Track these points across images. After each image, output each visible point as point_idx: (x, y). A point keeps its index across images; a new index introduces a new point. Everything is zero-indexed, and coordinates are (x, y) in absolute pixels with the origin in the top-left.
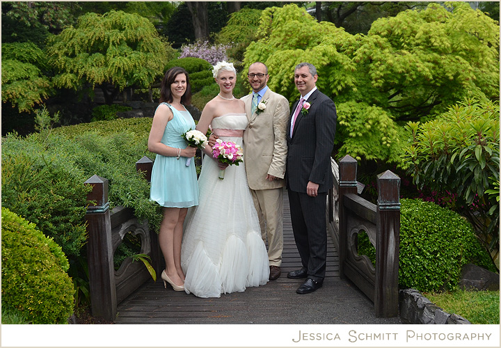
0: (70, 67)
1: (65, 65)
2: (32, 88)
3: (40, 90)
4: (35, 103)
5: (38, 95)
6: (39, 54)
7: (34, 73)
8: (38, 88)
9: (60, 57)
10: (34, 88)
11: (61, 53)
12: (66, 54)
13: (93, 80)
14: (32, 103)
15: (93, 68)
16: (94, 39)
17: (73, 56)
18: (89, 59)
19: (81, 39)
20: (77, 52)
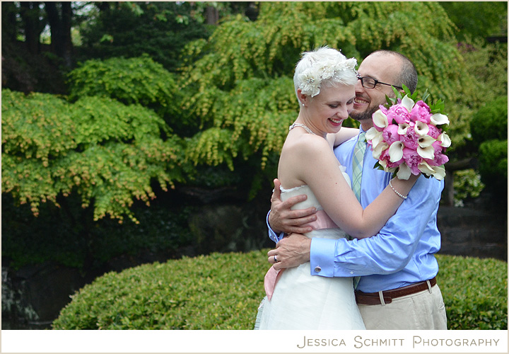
0: (222, 113)
1: (210, 109)
2: (133, 163)
3: (153, 169)
4: (134, 198)
5: (144, 179)
6: (162, 85)
7: (144, 128)
8: (149, 162)
9: (202, 89)
10: (137, 162)
11: (205, 80)
12: (216, 81)
13: (262, 146)
14: (127, 198)
15: (268, 115)
16: (276, 43)
17: (230, 86)
18: (262, 93)
19: (250, 45)
20: (238, 76)
